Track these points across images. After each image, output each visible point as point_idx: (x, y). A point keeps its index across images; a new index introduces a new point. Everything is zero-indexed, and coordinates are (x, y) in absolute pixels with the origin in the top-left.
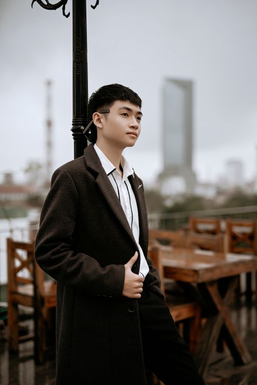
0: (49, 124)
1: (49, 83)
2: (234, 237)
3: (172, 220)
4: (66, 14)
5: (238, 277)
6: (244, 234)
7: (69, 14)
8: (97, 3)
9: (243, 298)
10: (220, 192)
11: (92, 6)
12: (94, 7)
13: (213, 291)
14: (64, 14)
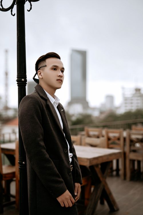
0: (7, 74)
1: (6, 51)
2: (109, 139)
3: (75, 129)
4: (13, 14)
5: (111, 162)
6: (115, 137)
7: (15, 14)
8: (31, 9)
9: (115, 173)
10: (101, 113)
11: (28, 10)
12: (29, 11)
13: (98, 170)
14: (12, 14)
